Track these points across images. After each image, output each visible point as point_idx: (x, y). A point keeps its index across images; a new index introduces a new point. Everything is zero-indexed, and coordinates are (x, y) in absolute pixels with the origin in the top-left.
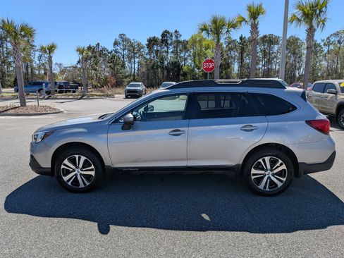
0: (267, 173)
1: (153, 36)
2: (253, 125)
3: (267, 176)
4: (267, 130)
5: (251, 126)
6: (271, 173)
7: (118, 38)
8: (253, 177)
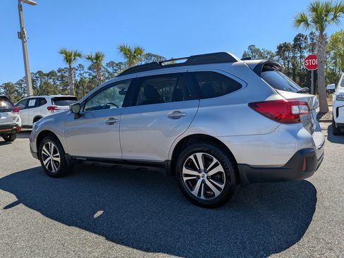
0: (201, 175)
1: (284, 42)
2: (181, 110)
3: (201, 179)
4: (195, 117)
5: (180, 112)
6: (206, 176)
7: (247, 50)
8: (185, 179)
